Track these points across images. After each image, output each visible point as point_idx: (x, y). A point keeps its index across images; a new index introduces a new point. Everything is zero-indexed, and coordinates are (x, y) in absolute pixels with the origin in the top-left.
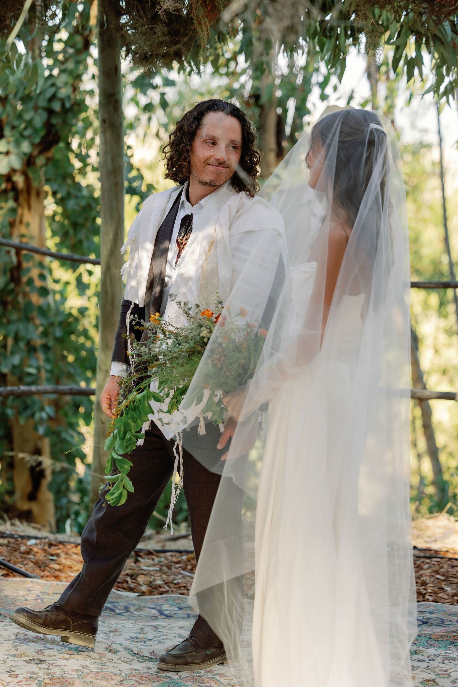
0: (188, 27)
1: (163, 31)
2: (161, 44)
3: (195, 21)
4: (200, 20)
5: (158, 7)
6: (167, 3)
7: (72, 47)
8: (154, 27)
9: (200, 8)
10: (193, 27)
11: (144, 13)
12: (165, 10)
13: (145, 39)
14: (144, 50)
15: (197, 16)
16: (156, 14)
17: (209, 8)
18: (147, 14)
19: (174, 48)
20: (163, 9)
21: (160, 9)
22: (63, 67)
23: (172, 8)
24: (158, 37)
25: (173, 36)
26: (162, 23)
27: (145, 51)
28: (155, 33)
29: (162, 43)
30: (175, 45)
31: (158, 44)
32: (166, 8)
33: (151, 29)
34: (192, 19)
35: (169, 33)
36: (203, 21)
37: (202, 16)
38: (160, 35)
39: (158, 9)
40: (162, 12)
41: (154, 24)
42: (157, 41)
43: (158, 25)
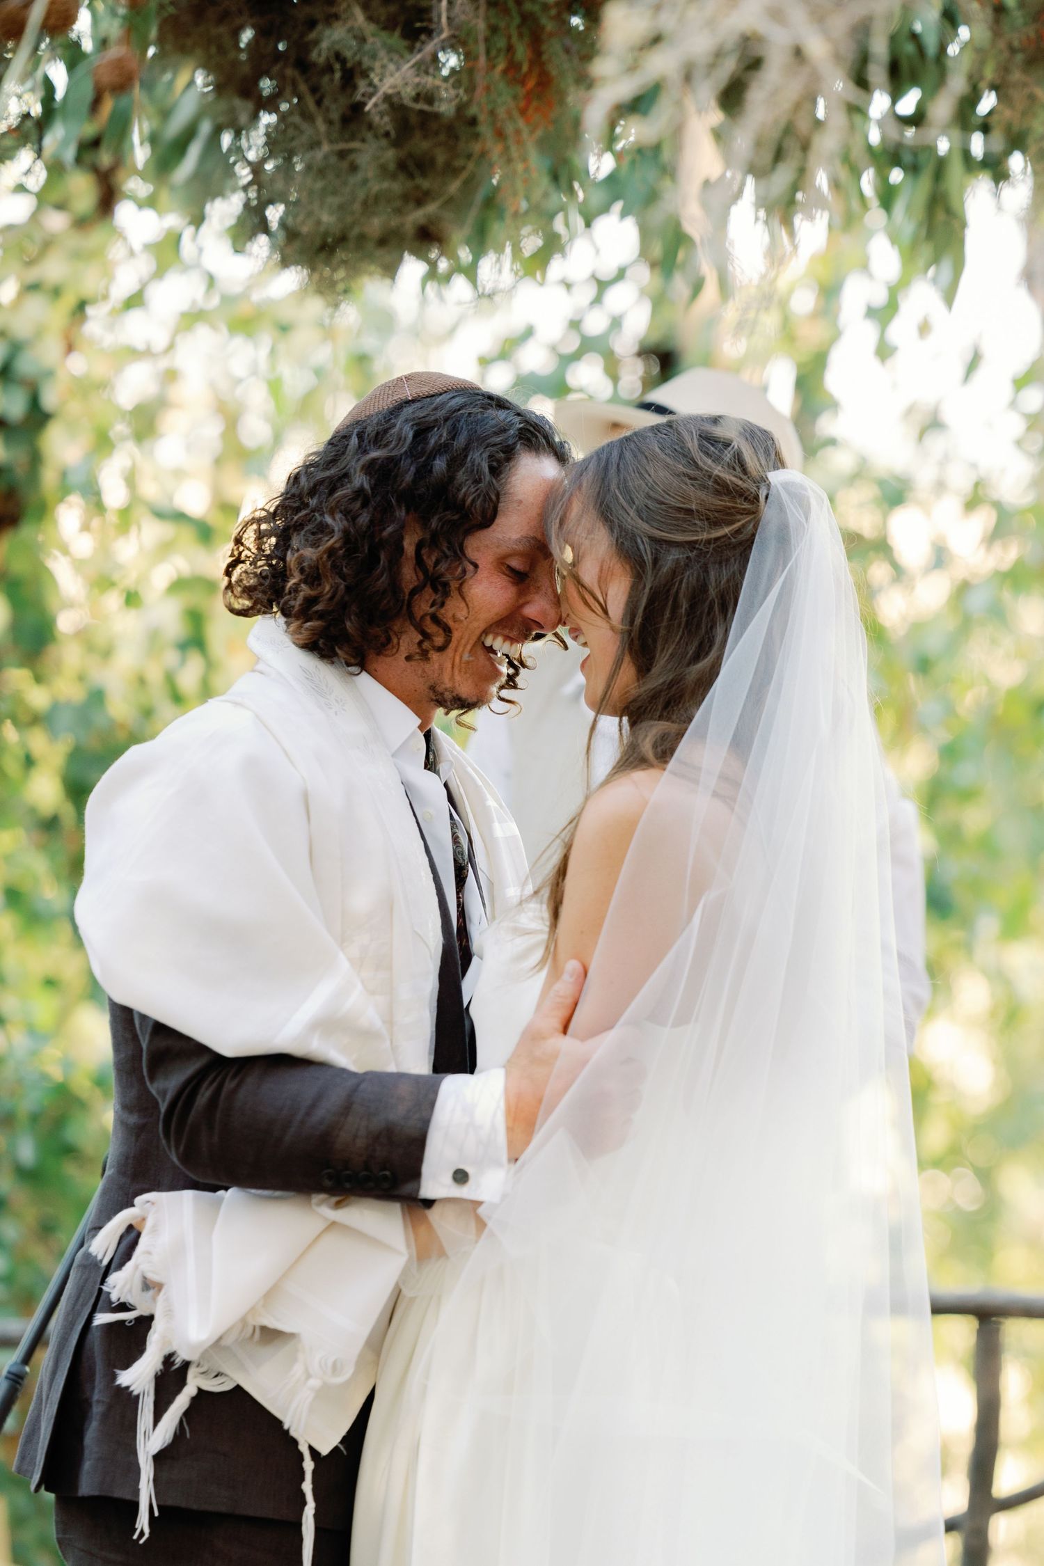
0: (462, 145)
1: (382, 161)
2: (371, 204)
3: (484, 129)
4: (499, 124)
5: (362, 86)
6: (392, 75)
7: (61, 206)
8: (351, 151)
9: (502, 86)
10: (476, 148)
11: (319, 103)
12: (387, 98)
13: (324, 190)
14: (319, 223)
15: (492, 113)
16: (357, 109)
17: (531, 83)
18: (328, 110)
19: (417, 216)
20: (380, 94)
21: (371, 96)
22: (33, 274)
23: (408, 92)
24: (365, 182)
25: (411, 176)
26: (376, 137)
27: (322, 229)
28: (354, 168)
29: (377, 198)
30: (420, 203)
31: (365, 204)
32: (390, 91)
33: (342, 155)
34: (473, 122)
35: (402, 166)
36: (509, 129)
37: (509, 113)
38: (370, 174)
39: (363, 95)
40: (376, 105)
41: (353, 138)
42: (361, 195)
43: (363, 140)
